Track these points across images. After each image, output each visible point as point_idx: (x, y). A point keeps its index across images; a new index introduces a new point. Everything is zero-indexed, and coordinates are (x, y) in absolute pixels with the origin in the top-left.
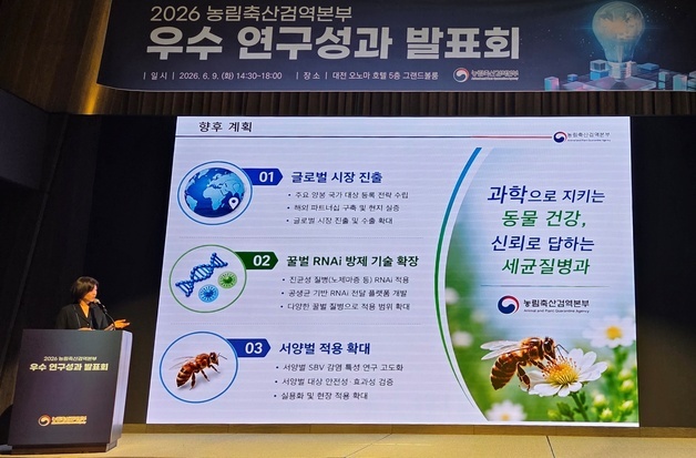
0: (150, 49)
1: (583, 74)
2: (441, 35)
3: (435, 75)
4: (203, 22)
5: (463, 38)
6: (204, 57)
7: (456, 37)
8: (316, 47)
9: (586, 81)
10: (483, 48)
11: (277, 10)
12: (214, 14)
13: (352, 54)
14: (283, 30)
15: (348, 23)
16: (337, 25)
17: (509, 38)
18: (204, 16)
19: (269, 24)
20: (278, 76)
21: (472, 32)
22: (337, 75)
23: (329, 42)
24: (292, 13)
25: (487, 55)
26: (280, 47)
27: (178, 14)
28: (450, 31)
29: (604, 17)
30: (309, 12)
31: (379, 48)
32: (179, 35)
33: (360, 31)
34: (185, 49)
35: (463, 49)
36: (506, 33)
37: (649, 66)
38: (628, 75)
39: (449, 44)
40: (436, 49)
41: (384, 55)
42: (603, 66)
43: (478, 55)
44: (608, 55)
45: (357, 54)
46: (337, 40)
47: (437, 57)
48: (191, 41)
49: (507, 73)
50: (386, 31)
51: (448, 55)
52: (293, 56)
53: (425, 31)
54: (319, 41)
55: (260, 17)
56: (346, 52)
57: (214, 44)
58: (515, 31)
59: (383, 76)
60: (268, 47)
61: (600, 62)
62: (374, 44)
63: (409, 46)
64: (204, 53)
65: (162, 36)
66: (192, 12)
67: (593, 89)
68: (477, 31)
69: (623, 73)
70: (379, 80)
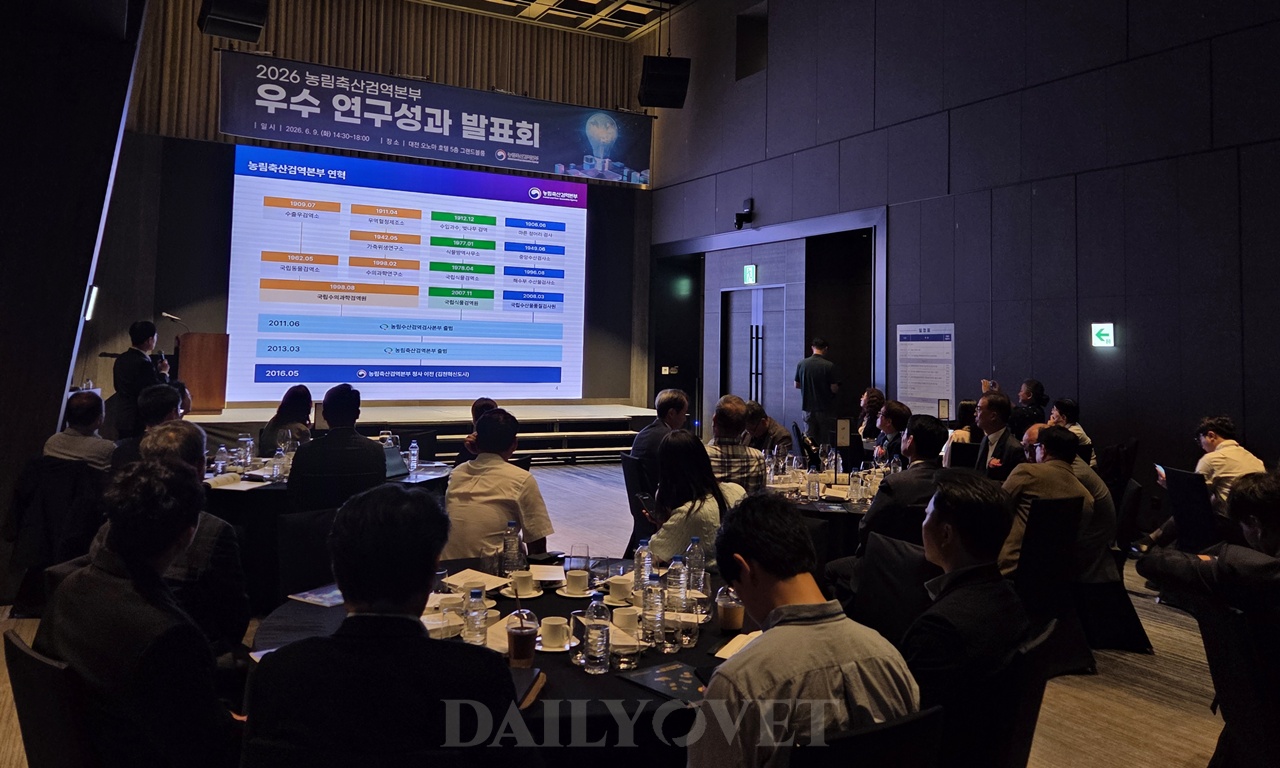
0: (259, 103)
1: (579, 164)
2: (486, 122)
3: (483, 153)
4: (303, 85)
5: (502, 126)
6: (305, 115)
7: (497, 125)
8: (395, 119)
9: (581, 169)
10: (515, 136)
11: (363, 84)
12: (312, 79)
13: (422, 128)
14: (369, 101)
15: (418, 102)
16: (411, 103)
17: (532, 131)
18: (303, 80)
19: (358, 95)
20: (366, 139)
21: (508, 122)
22: (411, 144)
23: (405, 116)
24: (375, 88)
25: (518, 142)
26: (367, 115)
27: (281, 75)
28: (493, 119)
29: (594, 124)
30: (388, 89)
31: (442, 126)
32: (282, 94)
33: (428, 110)
34: (288, 106)
35: (501, 135)
36: (531, 126)
37: (619, 164)
38: (606, 169)
39: (492, 130)
40: (483, 132)
41: (447, 133)
43: (511, 141)
44: (594, 153)
45: (426, 129)
46: (411, 116)
47: (484, 139)
48: (293, 99)
49: (531, 157)
50: (447, 112)
51: (491, 138)
52: (378, 124)
53: (475, 116)
54: (397, 114)
55: (350, 88)
56: (418, 127)
57: (315, 106)
58: (537, 125)
59: (446, 149)
60: (357, 113)
61: (590, 157)
62: (438, 123)
63: (464, 128)
64: (305, 111)
65: (269, 92)
66: (293, 75)
67: (585, 176)
68: (511, 122)
69: (603, 167)
70: (443, 152)
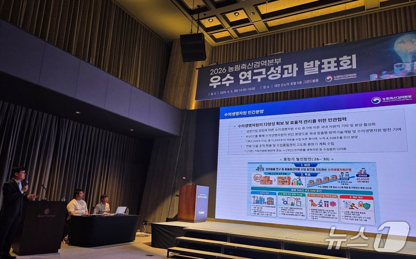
0: (211, 85)
1: (390, 70)
2: (319, 63)
5: (329, 63)
6: (228, 85)
7: (326, 63)
8: (267, 76)
9: (392, 73)
10: (339, 66)
11: (252, 64)
12: (231, 69)
13: (282, 76)
14: (255, 71)
15: (280, 64)
16: (275, 66)
18: (227, 70)
19: (250, 70)
20: (254, 89)
21: (333, 60)
22: (276, 86)
24: (258, 64)
25: (341, 68)
26: (254, 78)
27: (219, 71)
28: (323, 61)
29: (400, 43)
30: (265, 62)
31: (292, 72)
32: (219, 78)
33: (285, 67)
34: (221, 83)
35: (329, 68)
36: (350, 58)
39: (323, 66)
40: (317, 69)
41: (295, 75)
42: (401, 66)
43: (336, 69)
44: (403, 60)
46: (275, 72)
47: (318, 72)
48: (223, 80)
49: (350, 75)
50: (295, 65)
51: (322, 71)
52: (259, 80)
53: (312, 63)
54: (268, 73)
55: (247, 68)
56: (279, 76)
57: (231, 80)
58: (354, 56)
59: (295, 83)
60: (250, 78)
61: (399, 64)
63: (305, 70)
67: (397, 77)
69: (412, 67)
70: (293, 85)
